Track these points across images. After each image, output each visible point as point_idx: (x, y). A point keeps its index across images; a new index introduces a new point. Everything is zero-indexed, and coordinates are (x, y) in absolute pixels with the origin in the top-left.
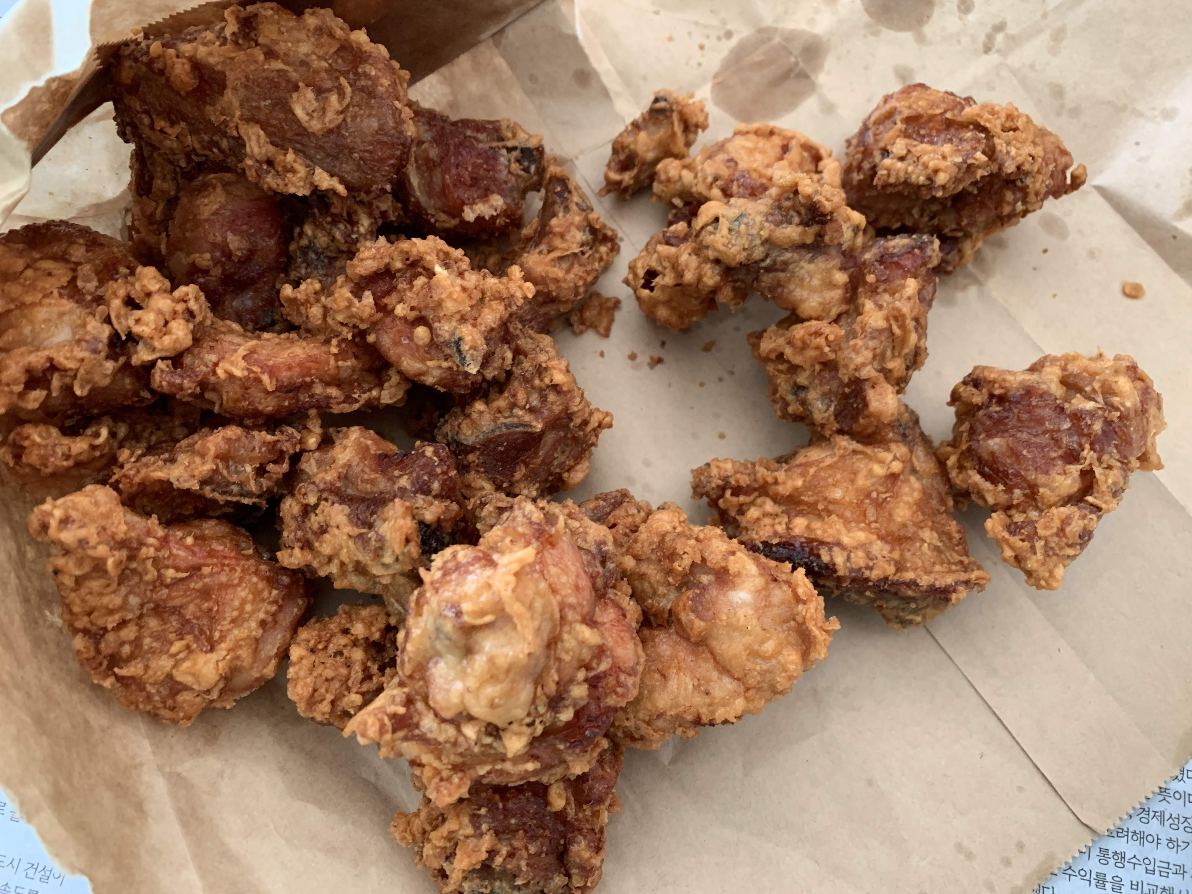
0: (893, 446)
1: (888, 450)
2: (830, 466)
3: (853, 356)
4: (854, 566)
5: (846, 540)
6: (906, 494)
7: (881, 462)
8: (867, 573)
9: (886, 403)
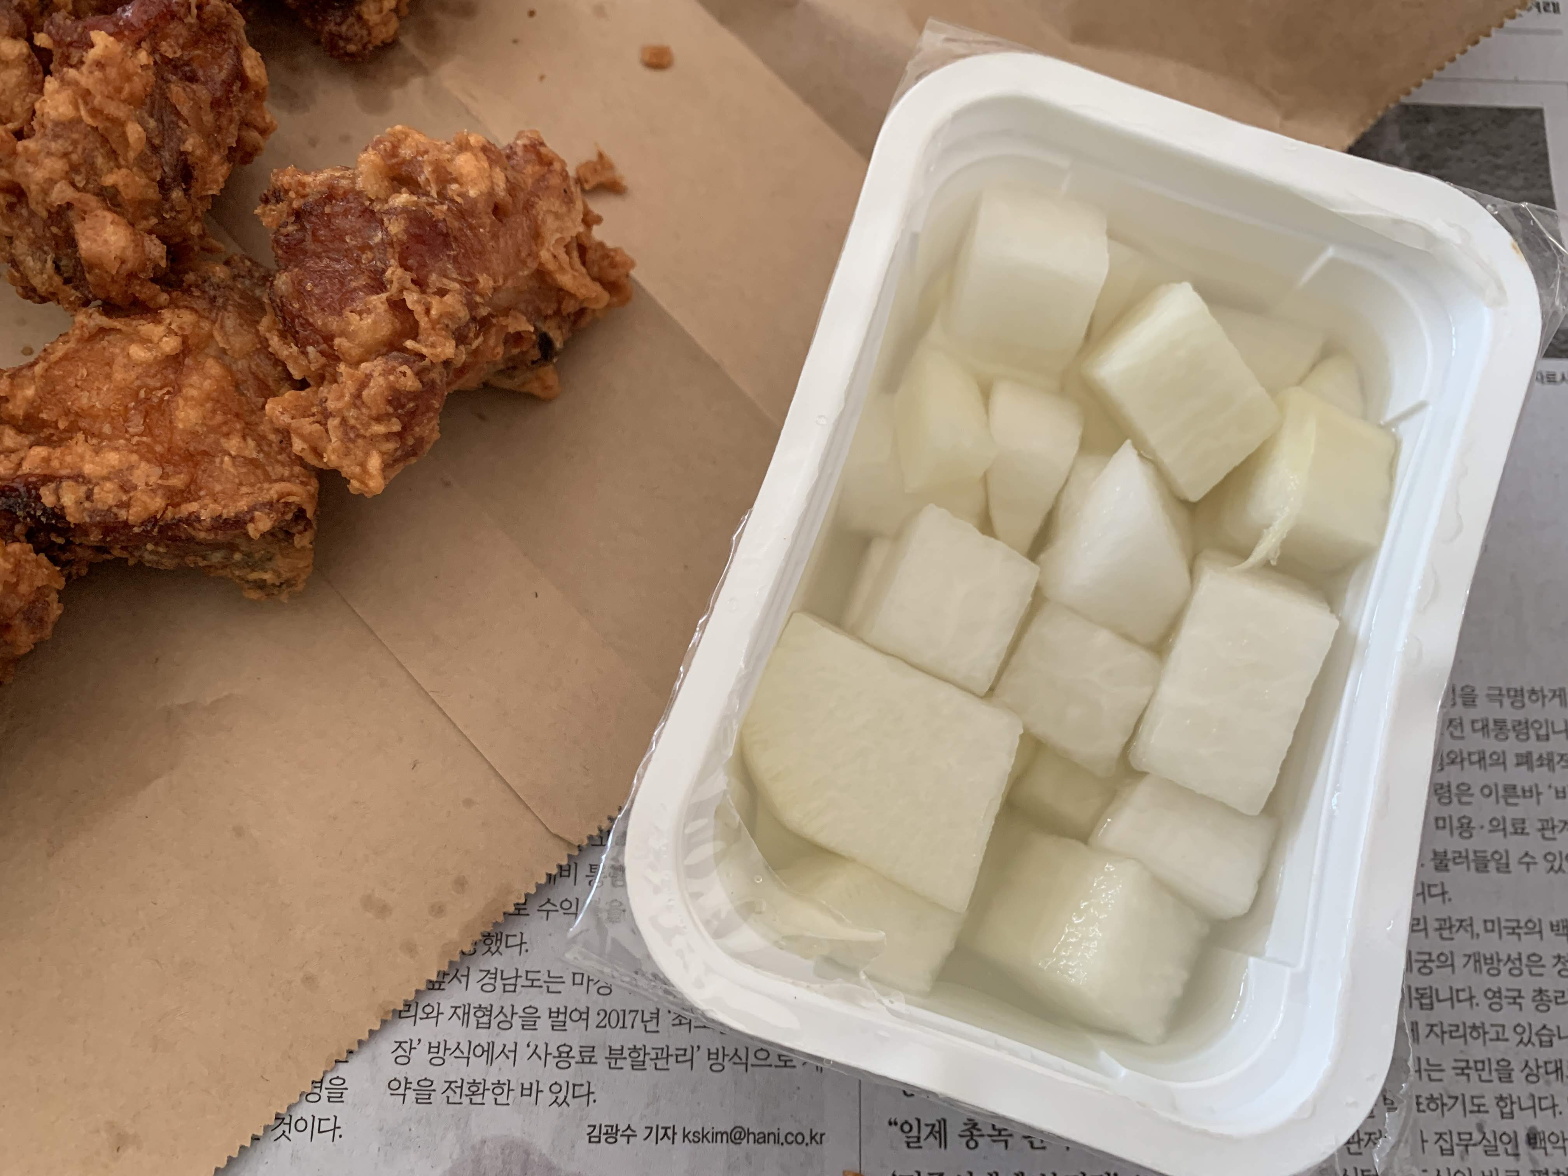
0: (167, 314)
1: (158, 321)
2: (65, 358)
3: (30, 169)
4: (100, 506)
5: (88, 469)
6: (192, 386)
7: (145, 341)
8: (123, 514)
9: (106, 242)
